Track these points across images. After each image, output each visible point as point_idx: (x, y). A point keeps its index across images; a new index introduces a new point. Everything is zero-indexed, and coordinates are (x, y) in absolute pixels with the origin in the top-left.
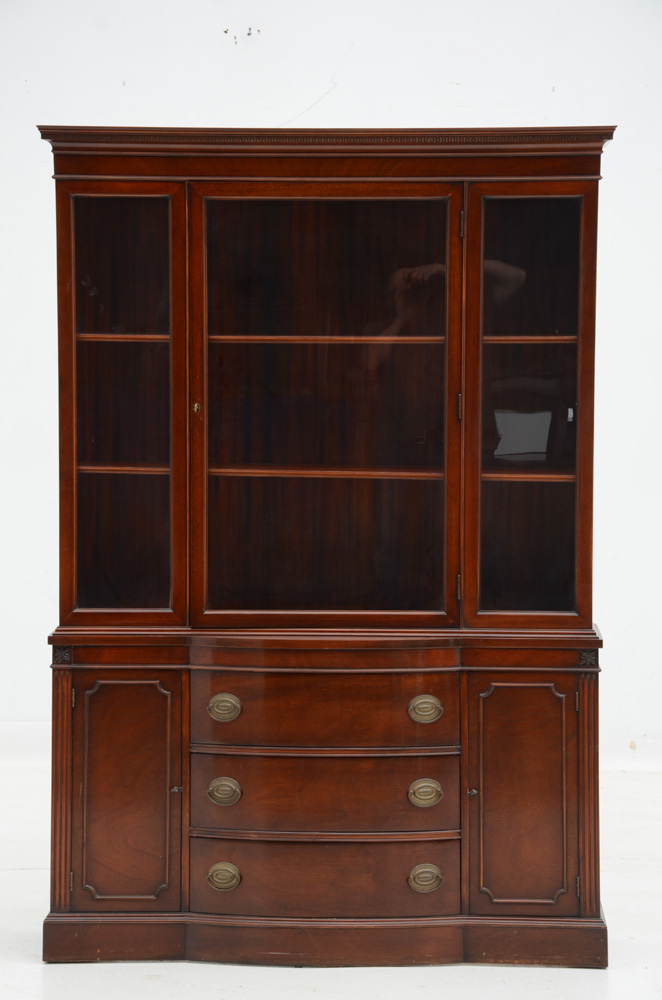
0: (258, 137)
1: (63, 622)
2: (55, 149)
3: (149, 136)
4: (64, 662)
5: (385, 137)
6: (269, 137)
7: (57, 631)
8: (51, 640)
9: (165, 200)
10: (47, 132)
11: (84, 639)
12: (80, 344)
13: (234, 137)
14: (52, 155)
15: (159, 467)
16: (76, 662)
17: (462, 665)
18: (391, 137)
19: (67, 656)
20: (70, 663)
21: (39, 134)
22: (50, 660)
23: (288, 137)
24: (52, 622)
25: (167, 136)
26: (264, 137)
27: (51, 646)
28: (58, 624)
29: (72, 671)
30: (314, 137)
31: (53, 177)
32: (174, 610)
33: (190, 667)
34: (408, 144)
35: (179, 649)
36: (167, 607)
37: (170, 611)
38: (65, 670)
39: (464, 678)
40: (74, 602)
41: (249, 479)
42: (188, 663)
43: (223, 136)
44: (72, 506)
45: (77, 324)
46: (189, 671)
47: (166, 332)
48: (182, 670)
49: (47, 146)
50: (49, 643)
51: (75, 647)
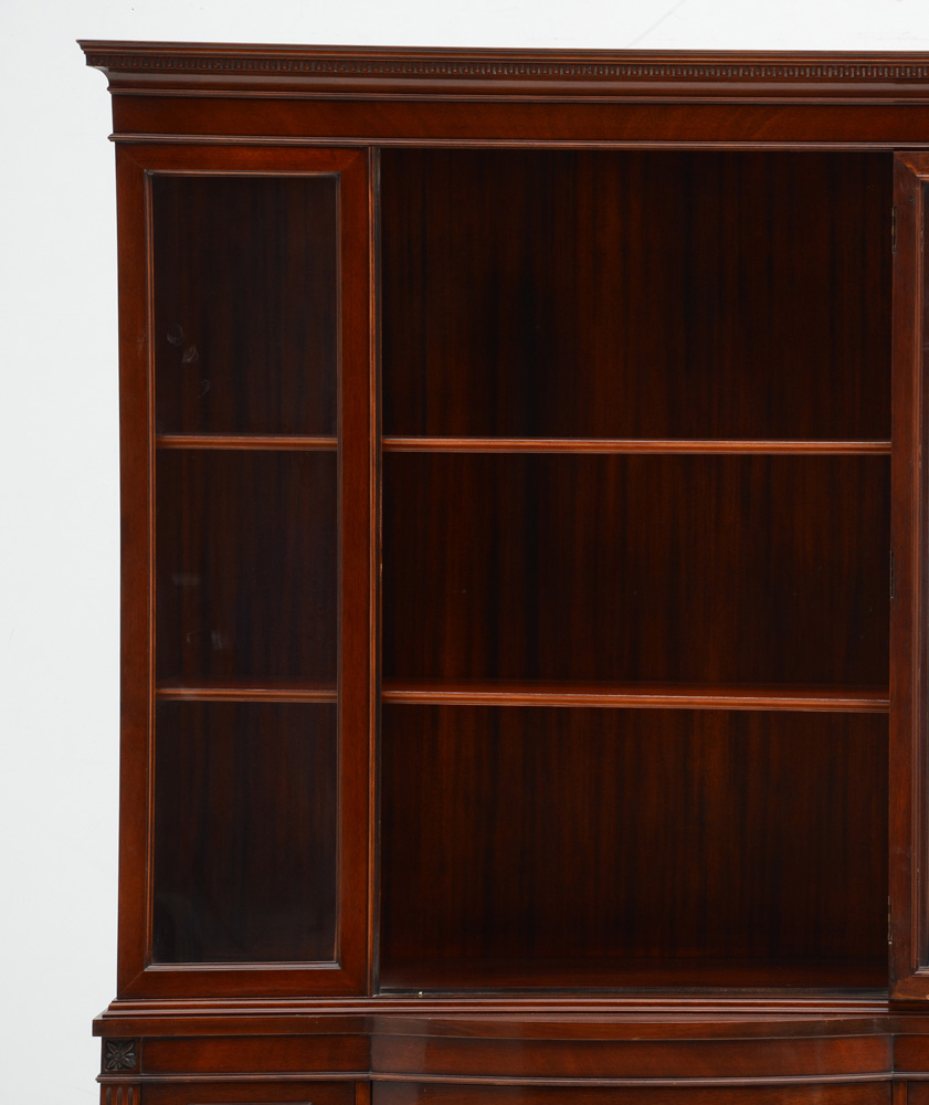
0: (506, 64)
1: (125, 989)
2: (113, 85)
3: (297, 61)
4: (125, 1069)
5: (747, 67)
6: (528, 64)
7: (111, 1008)
8: (99, 1027)
9: (330, 182)
10: (98, 53)
11: (164, 1024)
12: (164, 454)
13: (460, 63)
14: (109, 96)
15: (317, 689)
16: (149, 1069)
17: (897, 1068)
18: (759, 67)
19: (130, 1058)
20: (136, 1072)
21: (83, 57)
22: (96, 1067)
23: (563, 65)
24: (101, 991)
25: (331, 62)
26: (517, 64)
27: (99, 1039)
28: (114, 996)
29: (140, 1086)
30: (613, 66)
31: (111, 138)
32: (342, 962)
33: (372, 1075)
34: (791, 79)
35: (352, 1040)
36: (329, 959)
37: (334, 966)
38: (126, 1085)
39: (901, 1094)
40: (148, 952)
41: (495, 712)
42: (367, 1069)
43: (439, 63)
44: (145, 764)
45: (158, 417)
46: (371, 1083)
47: (329, 432)
48: (355, 1081)
49: (98, 79)
50: (95, 1033)
51: (148, 1041)
